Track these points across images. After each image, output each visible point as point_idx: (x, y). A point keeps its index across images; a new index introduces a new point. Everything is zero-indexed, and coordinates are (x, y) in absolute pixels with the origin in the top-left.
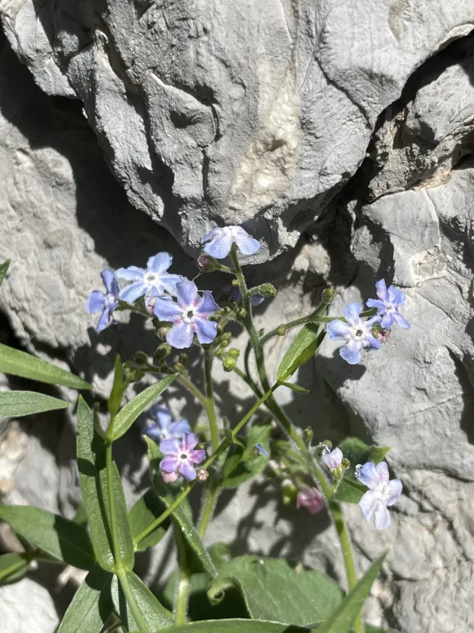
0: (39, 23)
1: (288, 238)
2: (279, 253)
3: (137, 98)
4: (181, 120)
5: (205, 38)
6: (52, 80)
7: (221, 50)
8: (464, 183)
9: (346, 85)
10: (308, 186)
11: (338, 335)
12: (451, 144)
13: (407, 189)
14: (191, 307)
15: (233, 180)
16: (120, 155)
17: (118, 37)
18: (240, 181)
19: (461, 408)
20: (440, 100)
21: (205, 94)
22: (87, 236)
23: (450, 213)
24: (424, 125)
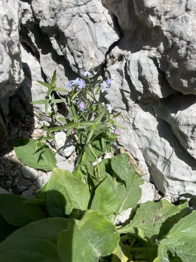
0: (58, 44)
1: (95, 73)
2: (94, 76)
3: (72, 54)
4: (79, 56)
5: (81, 44)
6: (60, 53)
7: (83, 46)
8: (120, 64)
9: (101, 49)
10: (97, 65)
11: (102, 85)
12: (117, 58)
13: (112, 65)
14: (82, 83)
15: (86, 64)
16: (70, 63)
17: (69, 45)
18: (87, 65)
19: (122, 98)
20: (115, 51)
21: (82, 52)
22: (67, 78)
23: (118, 68)
24: (113, 55)
